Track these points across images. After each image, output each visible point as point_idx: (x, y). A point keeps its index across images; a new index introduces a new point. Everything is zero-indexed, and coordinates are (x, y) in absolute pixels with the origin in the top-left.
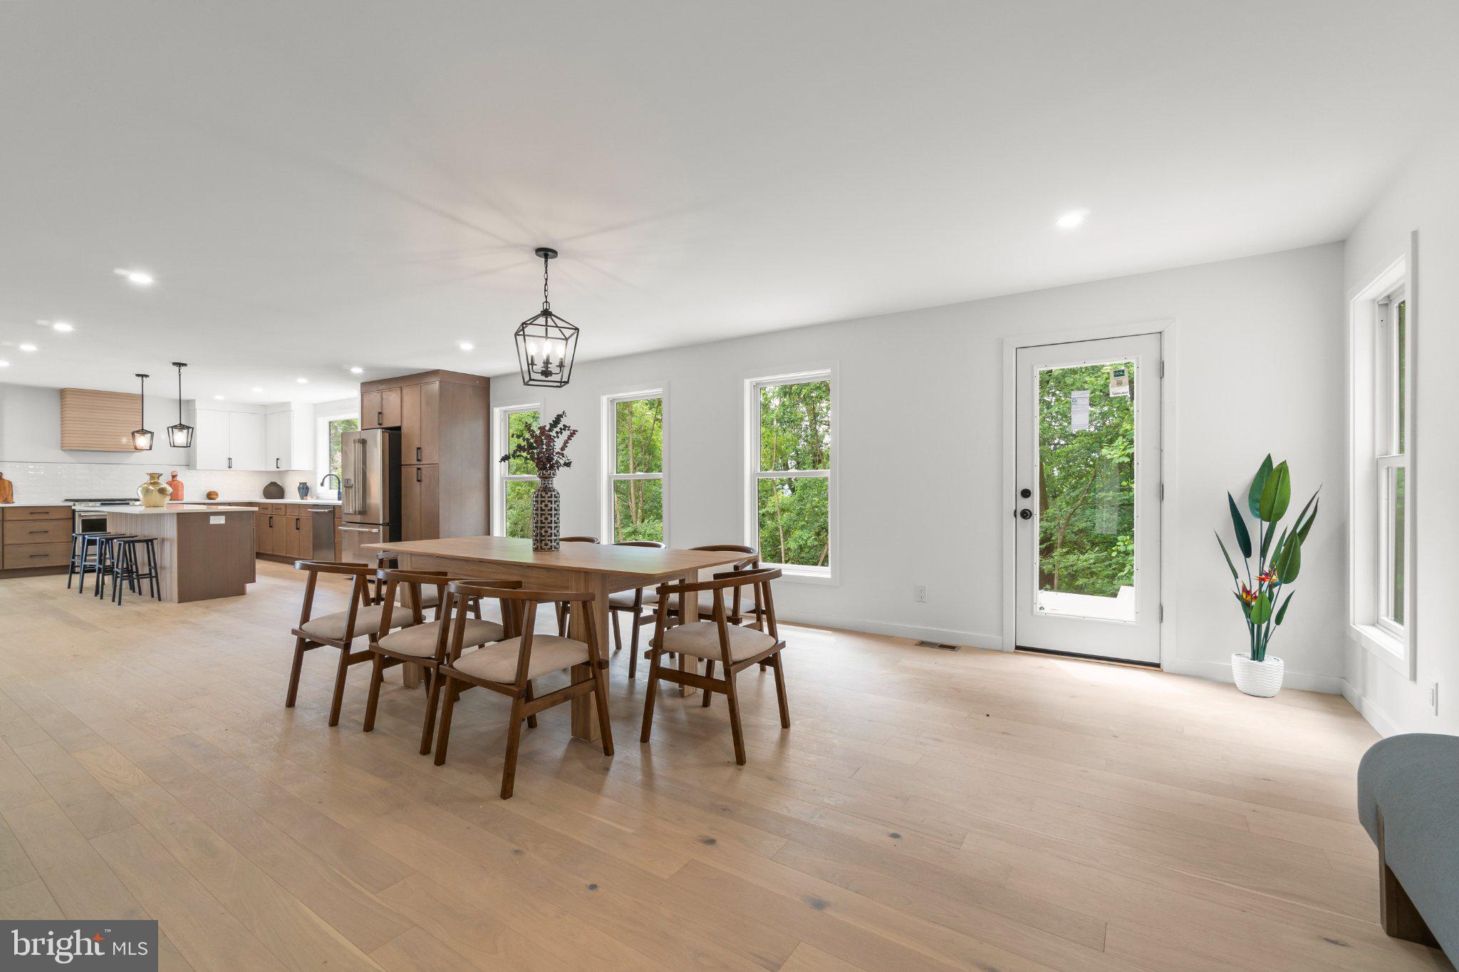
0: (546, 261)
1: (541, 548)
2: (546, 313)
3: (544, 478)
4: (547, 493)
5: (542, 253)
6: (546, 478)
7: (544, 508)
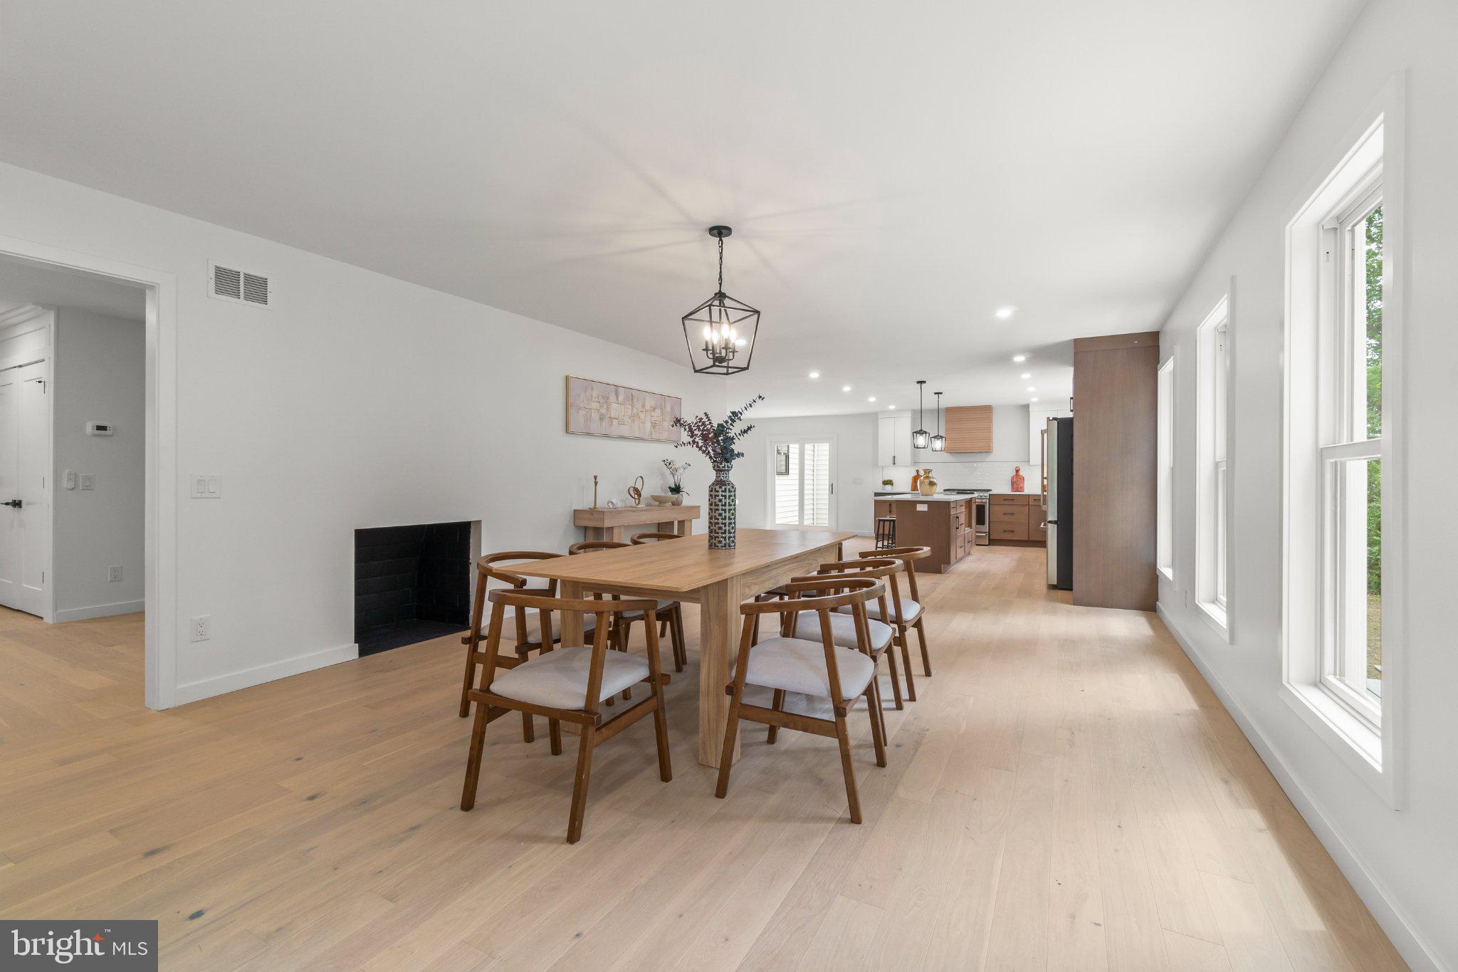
0: (721, 240)
1: (715, 546)
2: (721, 296)
3: (718, 470)
4: (720, 487)
5: (716, 232)
6: (721, 471)
7: (718, 503)
